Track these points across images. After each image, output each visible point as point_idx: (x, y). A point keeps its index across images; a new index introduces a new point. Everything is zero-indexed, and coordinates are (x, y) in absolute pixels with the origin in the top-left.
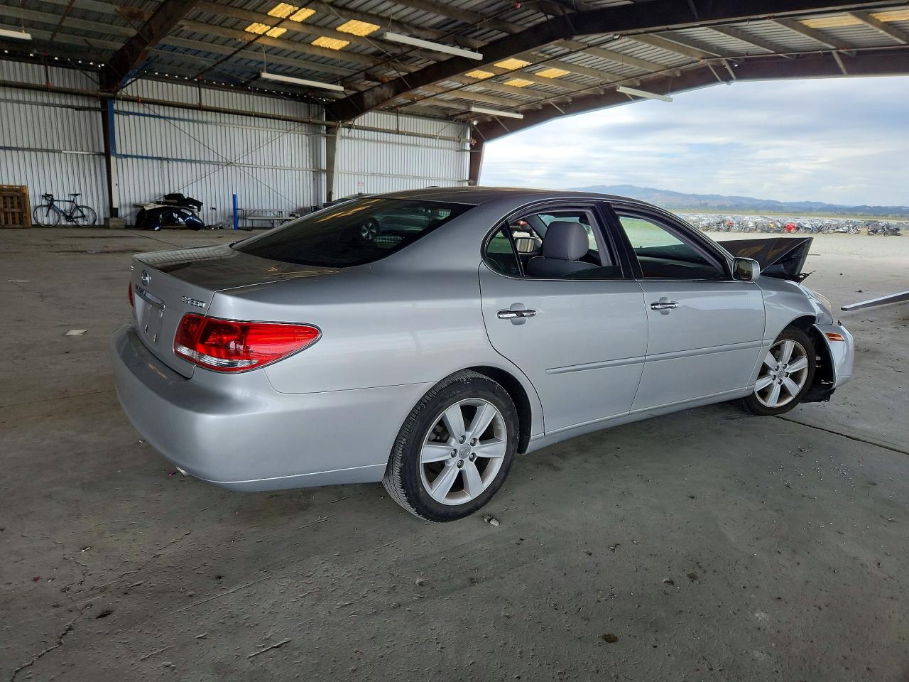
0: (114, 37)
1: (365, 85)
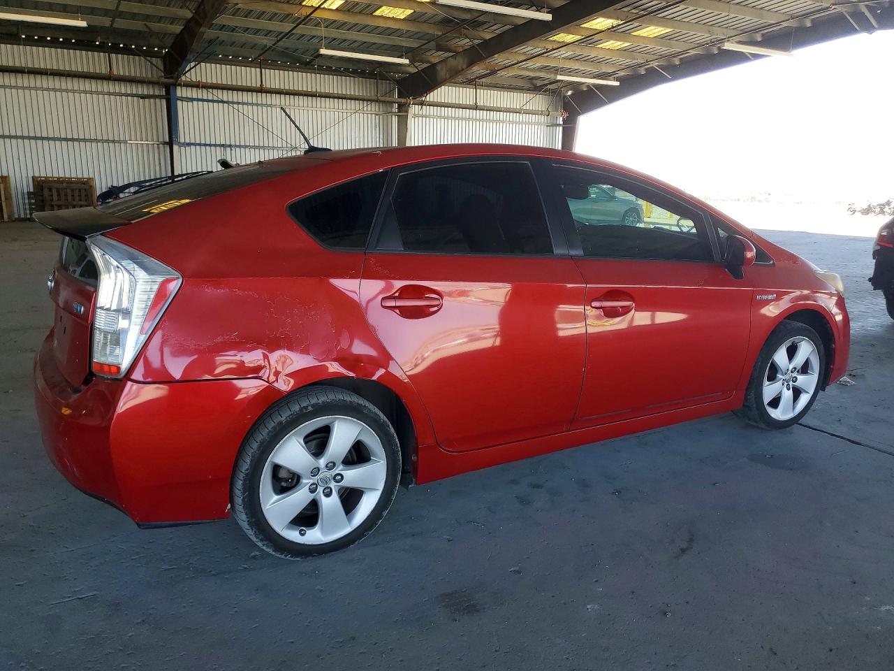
0: (173, 21)
1: (436, 57)
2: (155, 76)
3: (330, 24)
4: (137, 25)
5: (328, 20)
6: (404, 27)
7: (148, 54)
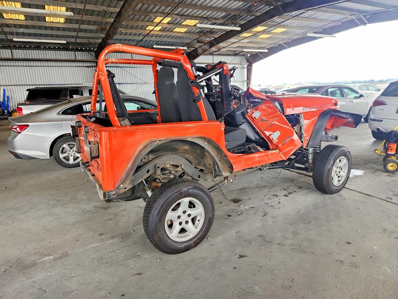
0: (98, 38)
1: (198, 45)
2: (92, 59)
3: (157, 36)
4: (85, 41)
5: (156, 34)
6: (184, 35)
7: (89, 51)
